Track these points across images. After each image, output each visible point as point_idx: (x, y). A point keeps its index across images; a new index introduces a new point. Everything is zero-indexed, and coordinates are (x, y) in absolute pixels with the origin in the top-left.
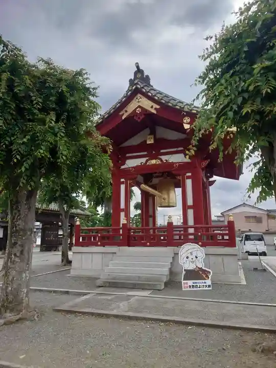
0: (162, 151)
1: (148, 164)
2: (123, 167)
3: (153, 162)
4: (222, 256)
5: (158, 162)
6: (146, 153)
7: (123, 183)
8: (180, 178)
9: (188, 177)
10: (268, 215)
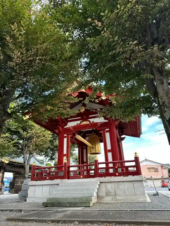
0: (90, 116)
1: (81, 124)
2: (65, 127)
3: (85, 123)
4: (133, 182)
5: (88, 123)
6: (80, 118)
7: (65, 137)
8: (102, 132)
9: (107, 131)
10: (162, 167)
